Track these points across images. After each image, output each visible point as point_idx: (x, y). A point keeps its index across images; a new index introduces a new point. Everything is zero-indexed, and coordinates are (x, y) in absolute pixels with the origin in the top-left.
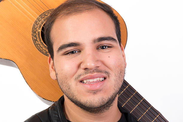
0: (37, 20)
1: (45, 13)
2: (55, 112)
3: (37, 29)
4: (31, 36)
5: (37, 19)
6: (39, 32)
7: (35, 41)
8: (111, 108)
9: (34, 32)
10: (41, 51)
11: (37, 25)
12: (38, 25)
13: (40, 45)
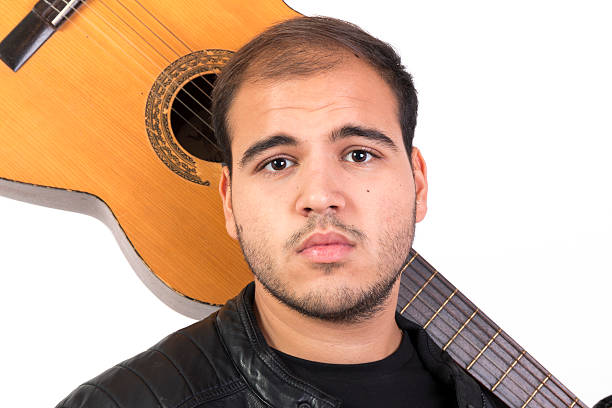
0: (159, 82)
1: (179, 63)
2: (236, 325)
3: (160, 107)
4: (145, 127)
5: (159, 78)
6: (165, 116)
7: (155, 140)
8: (377, 315)
9: (151, 114)
10: (172, 168)
11: (159, 95)
12: (162, 97)
13: (168, 150)
